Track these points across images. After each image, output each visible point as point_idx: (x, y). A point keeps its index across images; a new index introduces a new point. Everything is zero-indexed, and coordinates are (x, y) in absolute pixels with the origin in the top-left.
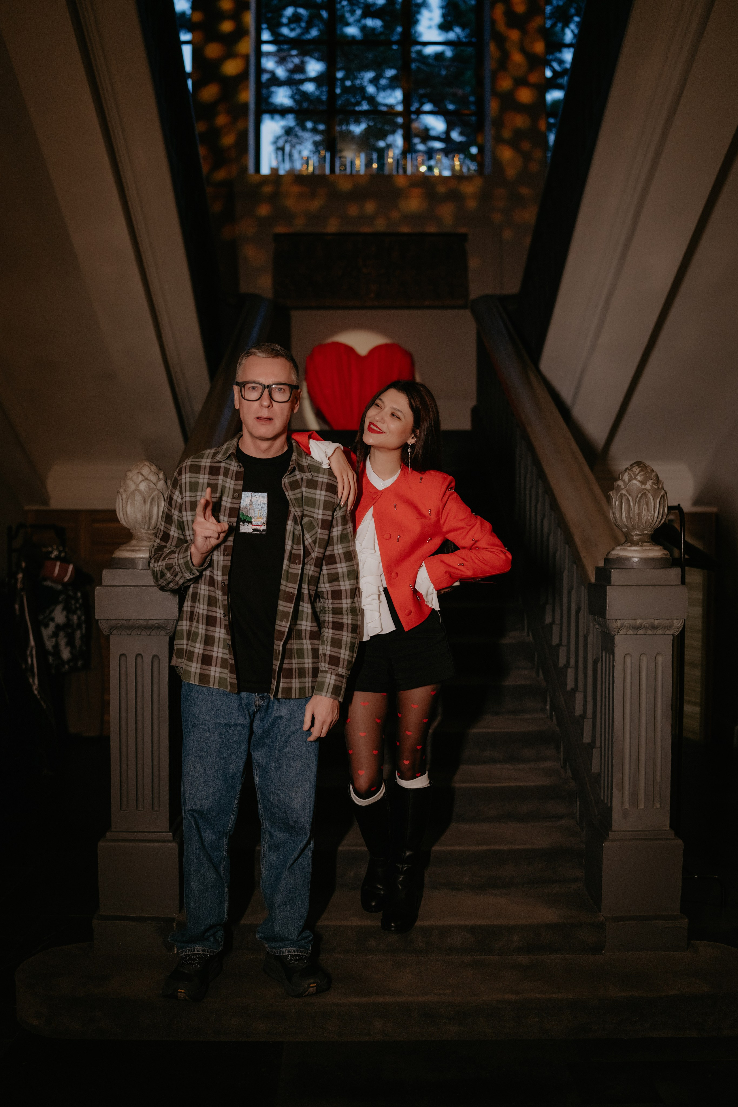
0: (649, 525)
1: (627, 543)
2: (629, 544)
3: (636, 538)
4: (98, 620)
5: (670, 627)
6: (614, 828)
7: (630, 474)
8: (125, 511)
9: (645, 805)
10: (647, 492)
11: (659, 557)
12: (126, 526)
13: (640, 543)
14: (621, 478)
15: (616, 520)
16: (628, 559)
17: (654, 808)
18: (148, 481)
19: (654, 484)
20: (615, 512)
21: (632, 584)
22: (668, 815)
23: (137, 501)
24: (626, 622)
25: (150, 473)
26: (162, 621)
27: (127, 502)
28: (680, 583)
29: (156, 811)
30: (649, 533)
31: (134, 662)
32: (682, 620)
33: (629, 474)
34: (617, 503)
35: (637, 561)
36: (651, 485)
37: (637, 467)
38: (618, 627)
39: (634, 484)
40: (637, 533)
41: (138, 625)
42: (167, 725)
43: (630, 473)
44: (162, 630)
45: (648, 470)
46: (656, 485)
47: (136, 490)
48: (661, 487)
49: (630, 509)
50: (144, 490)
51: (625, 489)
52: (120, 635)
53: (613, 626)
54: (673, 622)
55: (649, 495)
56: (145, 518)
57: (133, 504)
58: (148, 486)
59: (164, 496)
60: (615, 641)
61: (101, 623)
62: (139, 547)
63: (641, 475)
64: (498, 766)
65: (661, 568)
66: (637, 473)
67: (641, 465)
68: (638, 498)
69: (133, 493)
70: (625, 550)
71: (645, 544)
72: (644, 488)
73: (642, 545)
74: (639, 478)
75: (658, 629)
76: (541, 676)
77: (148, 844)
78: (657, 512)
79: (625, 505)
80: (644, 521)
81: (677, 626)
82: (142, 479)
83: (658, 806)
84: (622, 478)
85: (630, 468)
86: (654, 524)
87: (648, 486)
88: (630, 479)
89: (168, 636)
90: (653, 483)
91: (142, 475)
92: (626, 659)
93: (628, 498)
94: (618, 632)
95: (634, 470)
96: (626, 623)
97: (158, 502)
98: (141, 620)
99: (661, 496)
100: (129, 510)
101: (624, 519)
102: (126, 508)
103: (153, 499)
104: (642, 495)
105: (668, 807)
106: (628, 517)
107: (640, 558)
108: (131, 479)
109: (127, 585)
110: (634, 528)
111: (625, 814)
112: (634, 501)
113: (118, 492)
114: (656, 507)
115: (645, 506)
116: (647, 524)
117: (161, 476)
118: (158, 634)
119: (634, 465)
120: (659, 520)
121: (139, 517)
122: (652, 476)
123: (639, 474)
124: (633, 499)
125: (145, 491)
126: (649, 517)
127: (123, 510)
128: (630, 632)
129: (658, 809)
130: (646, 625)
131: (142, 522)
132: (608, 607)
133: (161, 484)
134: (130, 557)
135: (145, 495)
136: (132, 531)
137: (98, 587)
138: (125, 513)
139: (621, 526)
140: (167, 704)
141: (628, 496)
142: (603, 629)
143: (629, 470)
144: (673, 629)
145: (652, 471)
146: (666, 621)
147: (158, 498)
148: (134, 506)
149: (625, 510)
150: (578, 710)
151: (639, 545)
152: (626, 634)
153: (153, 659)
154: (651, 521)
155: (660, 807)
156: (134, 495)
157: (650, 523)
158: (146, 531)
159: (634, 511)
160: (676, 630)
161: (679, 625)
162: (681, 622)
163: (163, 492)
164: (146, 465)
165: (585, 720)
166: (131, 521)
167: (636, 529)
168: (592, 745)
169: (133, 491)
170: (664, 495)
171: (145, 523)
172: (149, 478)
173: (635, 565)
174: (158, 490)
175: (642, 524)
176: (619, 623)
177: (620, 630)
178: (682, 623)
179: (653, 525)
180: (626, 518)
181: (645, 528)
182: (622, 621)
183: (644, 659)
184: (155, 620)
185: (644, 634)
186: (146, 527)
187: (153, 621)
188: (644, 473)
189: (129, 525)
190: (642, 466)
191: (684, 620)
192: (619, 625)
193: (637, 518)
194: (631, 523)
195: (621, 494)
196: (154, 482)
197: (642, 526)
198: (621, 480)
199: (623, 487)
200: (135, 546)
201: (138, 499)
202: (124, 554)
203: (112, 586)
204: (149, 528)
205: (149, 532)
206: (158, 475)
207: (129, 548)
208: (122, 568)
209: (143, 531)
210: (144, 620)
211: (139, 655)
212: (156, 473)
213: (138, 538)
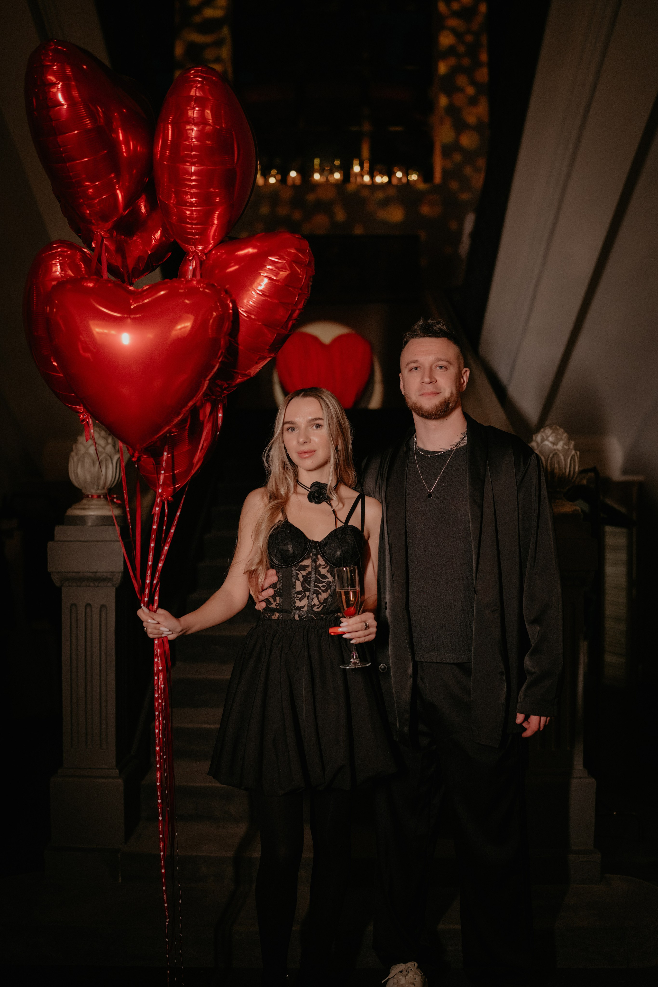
4: (50, 572)
8: (76, 473)
10: (558, 452)
11: (570, 512)
12: (78, 486)
18: (97, 445)
23: (87, 464)
25: (99, 438)
26: (108, 574)
27: (78, 464)
28: (590, 537)
29: (103, 749)
31: (84, 611)
33: (542, 436)
36: (562, 445)
37: (549, 429)
41: (87, 577)
42: (114, 669)
43: (543, 434)
44: (109, 581)
45: (560, 432)
46: (566, 446)
47: (85, 453)
48: (571, 447)
52: (71, 586)
55: (560, 455)
56: (94, 479)
57: (83, 466)
58: (97, 449)
59: (112, 458)
61: (53, 575)
62: (89, 505)
63: (553, 436)
66: (549, 434)
67: (553, 428)
68: (550, 458)
69: (83, 456)
72: (555, 449)
74: (551, 439)
77: (96, 780)
78: (568, 470)
82: (91, 444)
84: (535, 440)
87: (559, 446)
88: (543, 440)
89: (115, 588)
90: (564, 444)
91: (92, 439)
95: (546, 432)
97: (106, 464)
98: (90, 572)
99: (571, 456)
100: (80, 471)
102: (77, 469)
103: (101, 462)
104: (554, 454)
108: (81, 444)
109: (77, 540)
113: (70, 455)
114: (566, 466)
115: (556, 465)
116: (559, 481)
117: (110, 440)
118: (105, 586)
119: (547, 428)
120: (570, 478)
121: (88, 478)
122: (563, 438)
125: (94, 454)
127: (74, 472)
131: (92, 483)
133: (109, 448)
134: (81, 514)
135: (94, 458)
136: (84, 491)
137: (50, 542)
140: (114, 650)
143: (542, 432)
147: (106, 461)
148: (84, 468)
153: (100, 609)
156: (84, 458)
158: (96, 490)
163: (111, 455)
164: (97, 430)
166: (82, 482)
169: (83, 454)
170: (574, 455)
171: (94, 483)
172: (98, 442)
174: (106, 453)
181: (558, 486)
186: (95, 487)
189: (80, 485)
196: (103, 446)
197: (554, 484)
200: (85, 504)
201: (88, 462)
202: (76, 512)
203: (64, 541)
204: (98, 489)
205: (99, 492)
206: (107, 440)
207: (80, 506)
208: (73, 525)
209: (93, 491)
210: (92, 572)
211: (88, 605)
212: (105, 438)
213: (89, 497)
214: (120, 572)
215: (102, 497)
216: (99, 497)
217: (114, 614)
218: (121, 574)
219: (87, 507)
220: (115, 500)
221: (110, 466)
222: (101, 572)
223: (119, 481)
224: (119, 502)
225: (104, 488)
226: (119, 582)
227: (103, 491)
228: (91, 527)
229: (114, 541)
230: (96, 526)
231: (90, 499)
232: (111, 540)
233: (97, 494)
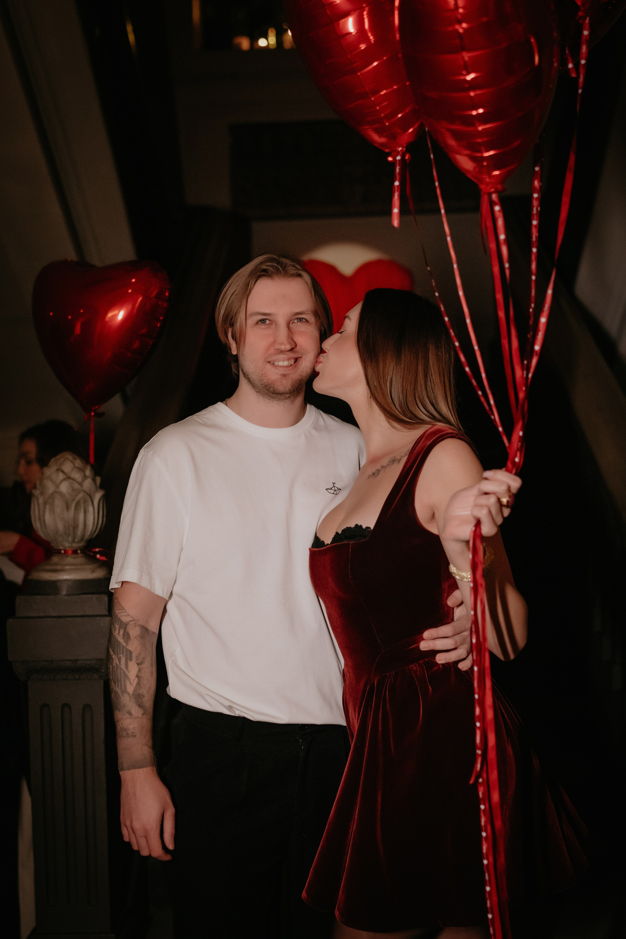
8: (42, 520)
18: (71, 481)
23: (57, 507)
25: (73, 470)
26: (93, 662)
27: (45, 508)
29: (93, 906)
31: (60, 714)
41: (63, 667)
44: (94, 673)
47: (55, 492)
52: (41, 680)
56: (69, 528)
57: (53, 511)
58: (71, 486)
59: (92, 498)
69: (52, 496)
82: (63, 478)
89: (103, 681)
91: (63, 472)
97: (84, 506)
98: (67, 660)
100: (48, 518)
102: (44, 516)
103: (78, 504)
108: (49, 478)
109: (48, 615)
117: (88, 472)
118: (89, 678)
121: (60, 526)
125: (68, 493)
127: (40, 519)
131: (65, 534)
133: (88, 484)
134: (50, 578)
135: (68, 498)
138: (42, 522)
147: (85, 502)
148: (54, 513)
153: (83, 710)
156: (53, 499)
158: (71, 544)
163: (91, 493)
164: (68, 459)
166: (51, 532)
169: (52, 494)
171: (69, 534)
172: (72, 476)
174: (84, 491)
186: (70, 539)
196: (78, 482)
200: (56, 564)
201: (59, 504)
202: (43, 575)
203: (29, 618)
204: (74, 541)
205: (75, 545)
206: (84, 472)
207: (49, 567)
208: (40, 594)
209: (66, 545)
210: (71, 660)
211: (65, 705)
212: (81, 469)
213: (61, 553)
215: (79, 552)
216: (75, 552)
217: (103, 717)
220: (98, 556)
221: (91, 509)
222: (83, 660)
223: (102, 528)
224: (104, 558)
225: (82, 539)
227: (81, 545)
228: (66, 597)
229: (98, 616)
230: (73, 595)
231: (63, 555)
232: (96, 614)
233: (72, 549)
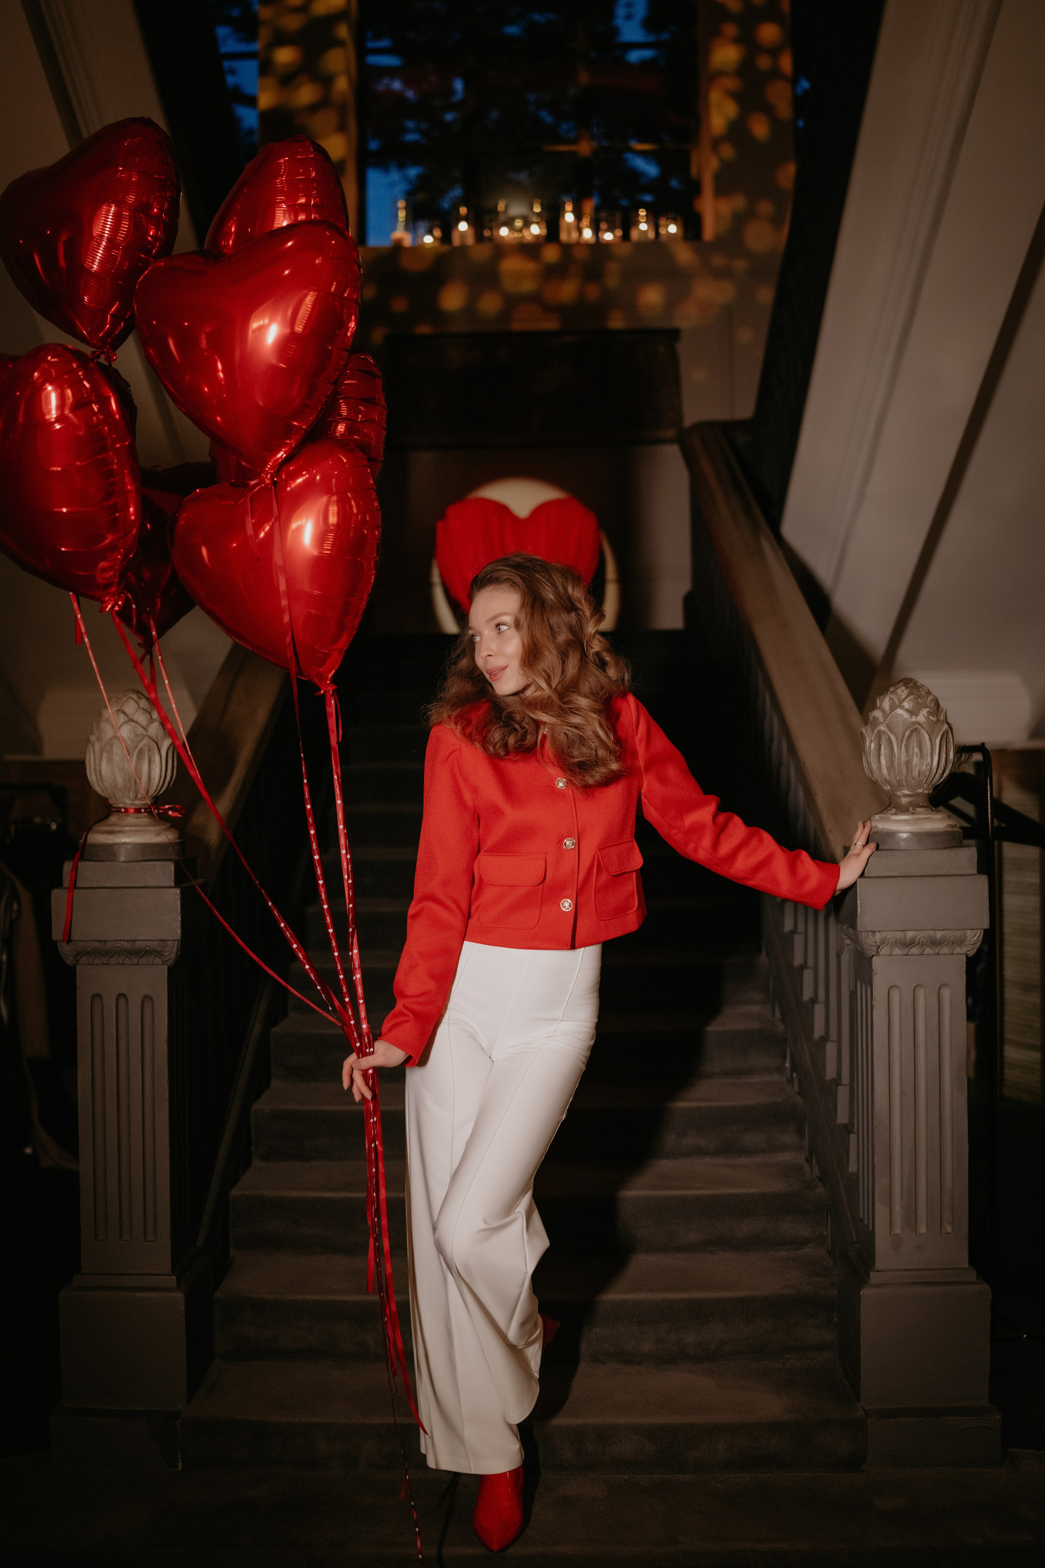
0: (925, 780)
1: (890, 808)
2: (894, 811)
3: (904, 800)
4: (56, 941)
5: (961, 942)
6: (878, 1265)
7: (893, 699)
8: (98, 770)
9: (928, 1226)
10: (919, 727)
11: (941, 830)
12: (102, 794)
13: (911, 808)
14: (878, 706)
15: (871, 771)
16: (891, 834)
17: (943, 1232)
18: (133, 723)
19: (931, 715)
20: (870, 761)
21: (899, 875)
22: (965, 1243)
23: (116, 755)
24: (890, 935)
25: (137, 711)
26: (155, 943)
27: (102, 756)
28: (975, 872)
29: (150, 1241)
30: (926, 792)
31: (114, 1006)
32: (979, 931)
33: (891, 699)
34: (873, 745)
35: (905, 837)
36: (926, 716)
37: (903, 688)
38: (877, 943)
39: (899, 714)
40: (907, 792)
41: (118, 949)
43: (893, 696)
44: (156, 956)
45: (921, 693)
46: (934, 717)
47: (115, 737)
48: (942, 718)
49: (893, 755)
50: (127, 739)
51: (884, 724)
52: (92, 964)
53: (870, 942)
54: (965, 933)
55: (923, 732)
56: (130, 782)
57: (110, 760)
58: (134, 731)
59: (159, 746)
60: (873, 966)
61: (61, 946)
62: (121, 826)
63: (911, 700)
64: (707, 1160)
65: (944, 848)
66: (903, 697)
67: (910, 685)
68: (905, 738)
69: (110, 743)
70: (887, 820)
71: (919, 810)
72: (914, 722)
73: (914, 812)
74: (906, 704)
75: (941, 946)
76: (778, 1015)
77: (137, 1294)
78: (936, 758)
79: (884, 748)
80: (916, 773)
81: (972, 940)
82: (124, 721)
83: (949, 1229)
84: (880, 705)
85: (892, 690)
86: (932, 778)
87: (921, 718)
88: (893, 708)
89: (167, 966)
90: (929, 712)
91: (124, 713)
92: (891, 994)
93: (889, 737)
94: (878, 952)
95: (899, 693)
96: (889, 937)
97: (149, 756)
98: (123, 941)
99: (941, 733)
100: (105, 768)
101: (885, 771)
102: (100, 765)
103: (141, 752)
104: (912, 732)
105: (965, 1231)
106: (891, 767)
107: (910, 833)
108: (108, 721)
109: (102, 886)
110: (900, 785)
111: (896, 1243)
112: (900, 742)
113: (88, 741)
114: (934, 750)
115: (916, 750)
116: (921, 777)
117: (155, 715)
118: (151, 963)
119: (900, 685)
120: (940, 771)
121: (120, 780)
122: (928, 702)
123: (907, 700)
124: (897, 739)
125: (129, 739)
126: (924, 768)
127: (95, 769)
128: (897, 951)
129: (950, 1234)
130: (922, 939)
131: (125, 788)
132: (859, 913)
133: (154, 729)
134: (106, 842)
135: (129, 745)
136: (111, 802)
137: (56, 890)
138: (98, 773)
139: (880, 783)
140: (166, 1071)
141: (890, 734)
142: (856, 948)
143: (892, 692)
144: (966, 945)
145: (929, 693)
146: (954, 933)
147: (149, 750)
148: (112, 763)
149: (885, 757)
150: (830, 1073)
151: (908, 811)
152: (891, 955)
153: (143, 1002)
154: (927, 773)
155: (953, 1231)
156: (112, 745)
157: (925, 776)
158: (133, 800)
159: (900, 758)
160: (971, 946)
161: (976, 938)
162: (978, 935)
163: (157, 739)
164: (132, 698)
165: (839, 1087)
166: (109, 786)
167: (904, 786)
168: (848, 1129)
169: (110, 739)
170: (947, 732)
171: (130, 789)
172: (135, 718)
173: (902, 843)
174: (149, 737)
175: (913, 778)
176: (878, 937)
177: (881, 948)
178: (980, 935)
179: (931, 780)
180: (888, 769)
181: (919, 785)
182: (884, 934)
183: (921, 993)
184: (144, 940)
185: (919, 955)
186: (132, 794)
187: (141, 943)
188: (914, 698)
189: (105, 792)
190: (912, 686)
191: (982, 931)
192: (878, 941)
193: (905, 769)
194: (896, 777)
195: (880, 734)
196: (143, 726)
197: (913, 782)
198: (878, 708)
199: (881, 720)
200: (114, 825)
201: (118, 750)
202: (98, 838)
203: (80, 888)
204: (136, 797)
205: (137, 802)
206: (150, 714)
207: (105, 828)
208: (94, 861)
209: (127, 801)
210: (128, 941)
211: (121, 996)
212: (146, 711)
213: (120, 811)
214: (174, 940)
215: (143, 810)
216: (138, 811)
217: (166, 1010)
218: (176, 943)
219: (117, 829)
221: (157, 758)
223: (172, 783)
225: (146, 795)
226: (173, 956)
227: (145, 802)
228: (124, 864)
229: (162, 887)
230: (133, 862)
231: (123, 814)
232: (159, 885)
233: (135, 807)
